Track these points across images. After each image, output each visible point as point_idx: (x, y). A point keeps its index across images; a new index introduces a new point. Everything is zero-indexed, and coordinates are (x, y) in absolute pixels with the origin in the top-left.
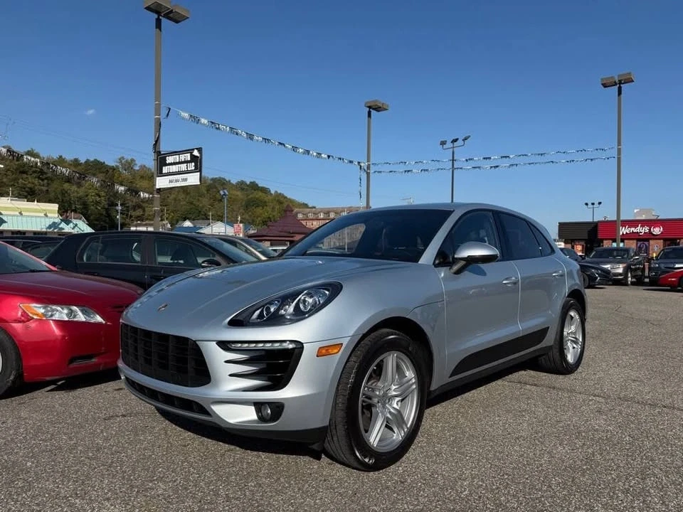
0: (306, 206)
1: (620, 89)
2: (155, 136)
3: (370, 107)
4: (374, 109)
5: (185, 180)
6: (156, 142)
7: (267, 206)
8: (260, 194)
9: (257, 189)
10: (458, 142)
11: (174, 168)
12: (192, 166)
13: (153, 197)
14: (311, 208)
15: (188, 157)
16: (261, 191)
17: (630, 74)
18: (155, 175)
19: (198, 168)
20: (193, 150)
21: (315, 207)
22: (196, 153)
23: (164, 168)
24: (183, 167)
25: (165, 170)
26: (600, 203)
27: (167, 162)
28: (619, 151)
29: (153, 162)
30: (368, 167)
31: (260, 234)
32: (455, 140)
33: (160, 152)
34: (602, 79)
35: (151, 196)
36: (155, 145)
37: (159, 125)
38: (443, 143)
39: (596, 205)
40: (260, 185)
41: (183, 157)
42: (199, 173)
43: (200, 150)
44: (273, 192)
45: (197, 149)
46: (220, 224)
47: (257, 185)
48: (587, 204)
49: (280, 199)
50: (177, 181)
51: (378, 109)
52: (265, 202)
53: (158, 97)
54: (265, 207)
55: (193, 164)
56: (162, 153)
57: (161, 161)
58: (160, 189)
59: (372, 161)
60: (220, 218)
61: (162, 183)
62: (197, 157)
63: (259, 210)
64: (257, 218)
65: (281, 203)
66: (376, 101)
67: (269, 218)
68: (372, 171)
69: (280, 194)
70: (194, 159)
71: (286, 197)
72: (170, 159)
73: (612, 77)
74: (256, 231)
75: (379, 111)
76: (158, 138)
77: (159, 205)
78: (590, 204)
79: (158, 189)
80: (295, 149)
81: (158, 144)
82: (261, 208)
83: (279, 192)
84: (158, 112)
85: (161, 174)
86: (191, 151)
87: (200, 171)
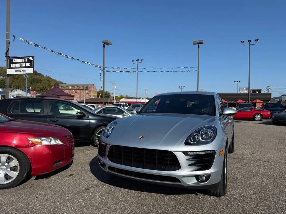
0: (62, 83)
1: (199, 45)
2: (7, 48)
3: (104, 43)
4: (106, 44)
5: (25, 71)
6: (7, 51)
7: (42, 82)
8: (38, 76)
9: (37, 74)
10: (139, 61)
11: (18, 65)
12: (28, 65)
13: (5, 78)
14: (64, 84)
15: (26, 60)
16: (39, 75)
17: (202, 40)
18: (6, 68)
19: (32, 66)
20: (30, 57)
21: (66, 84)
22: (31, 58)
23: (12, 64)
24: (24, 65)
25: (12, 65)
26: (184, 87)
27: (14, 62)
28: (198, 68)
29: (5, 61)
30: (104, 68)
31: (43, 95)
32: (138, 60)
33: (9, 57)
34: (193, 42)
35: (4, 78)
36: (6, 53)
37: (8, 43)
38: (133, 61)
39: (183, 87)
40: (38, 72)
41: (23, 60)
42: (32, 68)
43: (33, 57)
44: (45, 76)
45: (31, 57)
46: (19, 90)
47: (37, 72)
48: (179, 87)
49: (49, 79)
50: (19, 71)
51: (108, 44)
52: (42, 80)
53: (8, 29)
54: (41, 83)
55: (29, 64)
56: (10, 57)
57: (10, 61)
58: (9, 75)
59: (105, 66)
60: (17, 88)
61: (10, 72)
62: (32, 60)
63: (38, 84)
64: (37, 88)
65: (49, 81)
66: (107, 41)
67: (43, 88)
68: (105, 71)
69: (48, 77)
70: (29, 61)
71: (51, 79)
72: (15, 61)
73: (197, 41)
74: (40, 94)
75: (108, 45)
76: (8, 50)
77: (8, 83)
78: (181, 87)
79: (8, 75)
80: (73, 58)
81: (8, 52)
82: (39, 83)
83: (48, 76)
84: (8, 36)
85: (10, 67)
86: (28, 58)
87: (33, 67)
